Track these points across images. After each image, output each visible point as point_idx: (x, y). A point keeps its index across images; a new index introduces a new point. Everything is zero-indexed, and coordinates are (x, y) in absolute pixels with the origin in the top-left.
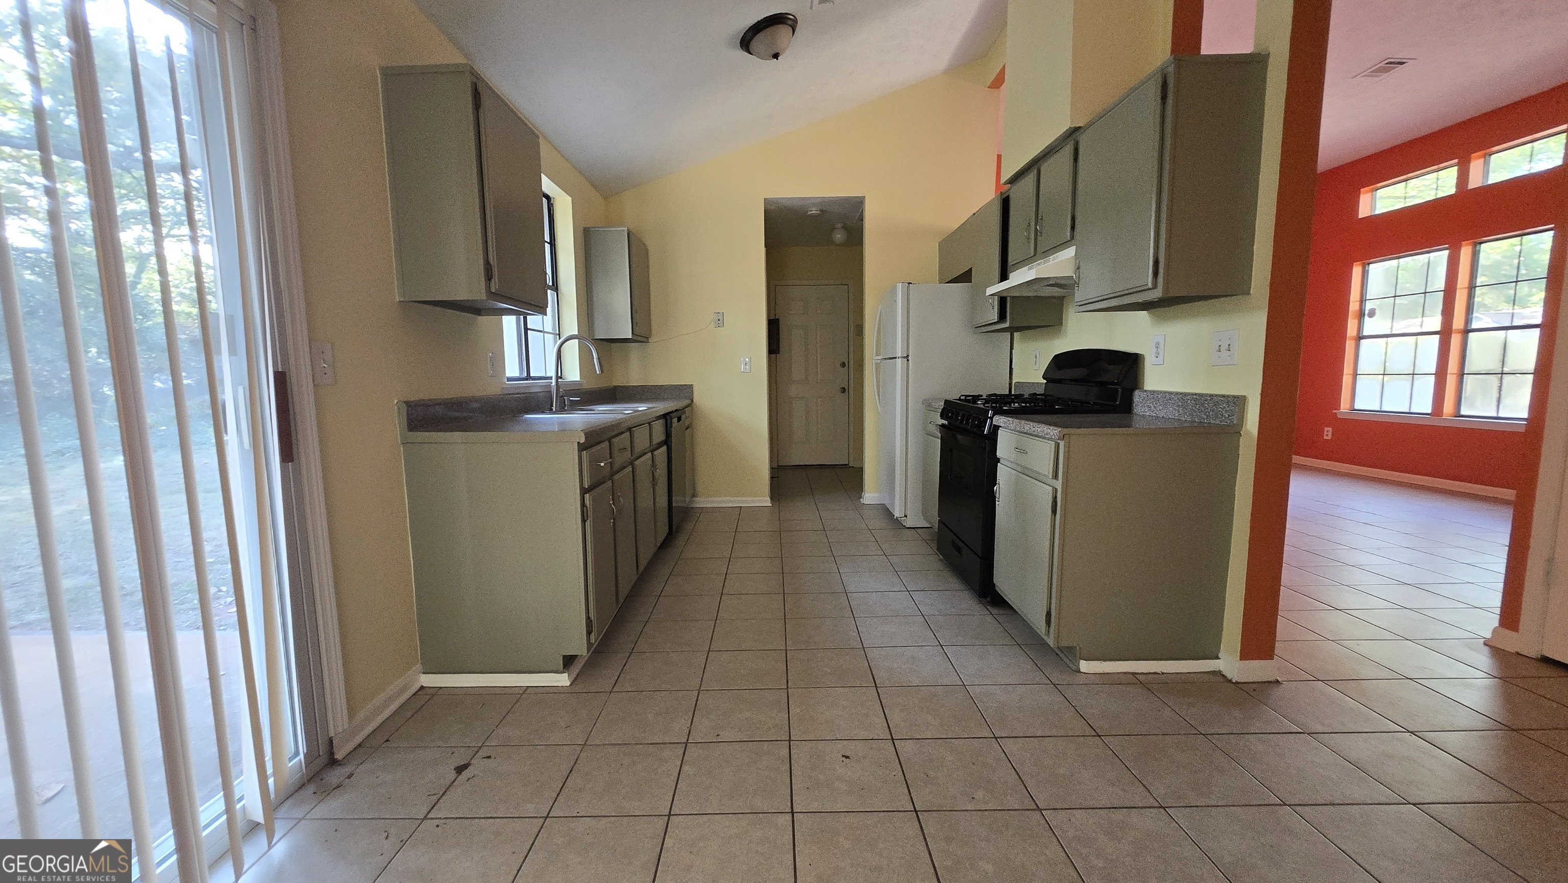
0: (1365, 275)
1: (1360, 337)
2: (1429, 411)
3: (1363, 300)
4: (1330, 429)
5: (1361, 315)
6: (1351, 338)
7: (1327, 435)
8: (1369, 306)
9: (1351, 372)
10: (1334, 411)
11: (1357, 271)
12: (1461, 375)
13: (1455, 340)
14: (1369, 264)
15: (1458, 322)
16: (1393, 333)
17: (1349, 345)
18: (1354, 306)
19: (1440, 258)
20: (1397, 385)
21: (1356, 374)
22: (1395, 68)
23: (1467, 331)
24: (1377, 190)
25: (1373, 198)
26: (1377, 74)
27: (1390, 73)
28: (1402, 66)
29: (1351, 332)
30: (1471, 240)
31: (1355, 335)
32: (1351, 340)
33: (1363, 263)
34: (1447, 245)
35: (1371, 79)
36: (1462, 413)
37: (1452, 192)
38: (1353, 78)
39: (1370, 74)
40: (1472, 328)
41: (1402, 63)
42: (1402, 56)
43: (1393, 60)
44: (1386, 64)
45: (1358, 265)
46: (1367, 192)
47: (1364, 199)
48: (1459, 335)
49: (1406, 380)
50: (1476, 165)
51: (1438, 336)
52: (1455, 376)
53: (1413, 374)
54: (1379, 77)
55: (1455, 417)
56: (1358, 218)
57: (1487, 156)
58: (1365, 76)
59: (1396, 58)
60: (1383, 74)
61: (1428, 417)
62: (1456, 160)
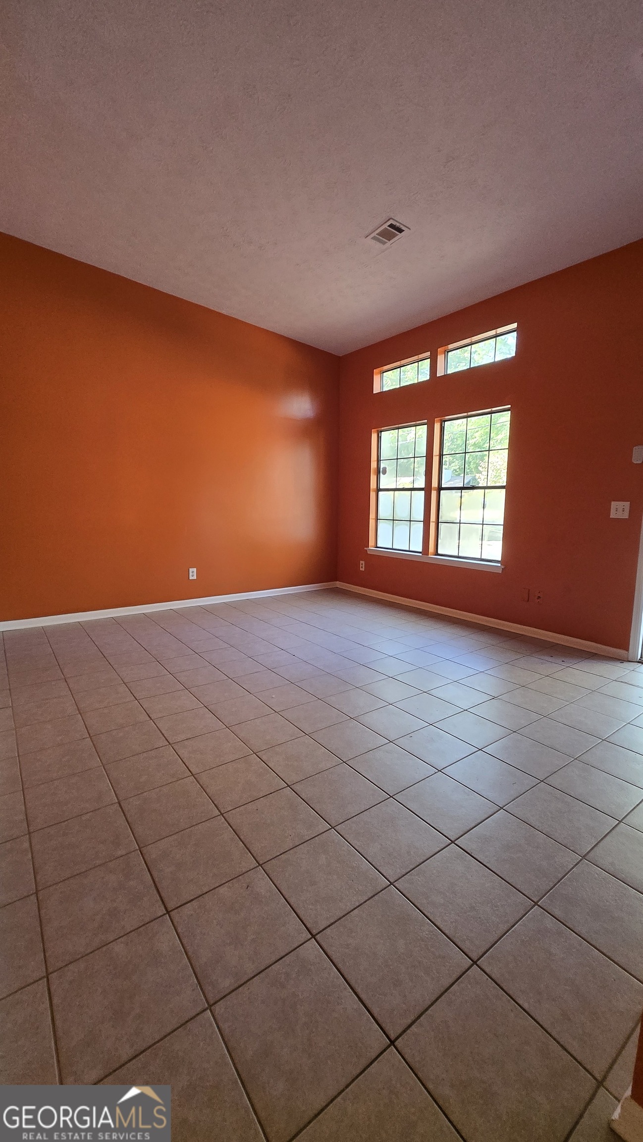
0: (379, 439)
1: (378, 490)
2: (421, 551)
3: (379, 461)
4: (363, 562)
5: (378, 472)
6: (373, 489)
7: (362, 567)
8: (382, 465)
9: (374, 517)
10: (365, 548)
11: (374, 437)
12: (438, 523)
13: (434, 494)
14: (381, 432)
15: (435, 484)
16: (397, 487)
17: (373, 495)
18: (374, 465)
19: (423, 430)
20: (401, 529)
21: (377, 519)
22: (395, 235)
23: (440, 489)
24: (383, 372)
25: (382, 379)
26: (383, 239)
27: (392, 241)
28: (400, 235)
29: (373, 485)
30: (439, 418)
31: (375, 487)
32: (373, 491)
33: (378, 431)
34: (426, 421)
35: (378, 245)
36: (440, 552)
37: (428, 378)
38: (366, 238)
39: (378, 236)
40: (442, 487)
41: (400, 231)
42: (401, 219)
43: (394, 223)
44: (389, 226)
45: (374, 432)
46: (377, 374)
47: (376, 379)
48: (436, 491)
49: (407, 525)
50: (440, 359)
51: (423, 492)
52: (434, 523)
53: (410, 521)
54: (384, 243)
55: (435, 555)
56: (374, 393)
57: (446, 352)
58: (374, 238)
59: (396, 221)
60: (387, 241)
61: (421, 555)
62: (428, 354)
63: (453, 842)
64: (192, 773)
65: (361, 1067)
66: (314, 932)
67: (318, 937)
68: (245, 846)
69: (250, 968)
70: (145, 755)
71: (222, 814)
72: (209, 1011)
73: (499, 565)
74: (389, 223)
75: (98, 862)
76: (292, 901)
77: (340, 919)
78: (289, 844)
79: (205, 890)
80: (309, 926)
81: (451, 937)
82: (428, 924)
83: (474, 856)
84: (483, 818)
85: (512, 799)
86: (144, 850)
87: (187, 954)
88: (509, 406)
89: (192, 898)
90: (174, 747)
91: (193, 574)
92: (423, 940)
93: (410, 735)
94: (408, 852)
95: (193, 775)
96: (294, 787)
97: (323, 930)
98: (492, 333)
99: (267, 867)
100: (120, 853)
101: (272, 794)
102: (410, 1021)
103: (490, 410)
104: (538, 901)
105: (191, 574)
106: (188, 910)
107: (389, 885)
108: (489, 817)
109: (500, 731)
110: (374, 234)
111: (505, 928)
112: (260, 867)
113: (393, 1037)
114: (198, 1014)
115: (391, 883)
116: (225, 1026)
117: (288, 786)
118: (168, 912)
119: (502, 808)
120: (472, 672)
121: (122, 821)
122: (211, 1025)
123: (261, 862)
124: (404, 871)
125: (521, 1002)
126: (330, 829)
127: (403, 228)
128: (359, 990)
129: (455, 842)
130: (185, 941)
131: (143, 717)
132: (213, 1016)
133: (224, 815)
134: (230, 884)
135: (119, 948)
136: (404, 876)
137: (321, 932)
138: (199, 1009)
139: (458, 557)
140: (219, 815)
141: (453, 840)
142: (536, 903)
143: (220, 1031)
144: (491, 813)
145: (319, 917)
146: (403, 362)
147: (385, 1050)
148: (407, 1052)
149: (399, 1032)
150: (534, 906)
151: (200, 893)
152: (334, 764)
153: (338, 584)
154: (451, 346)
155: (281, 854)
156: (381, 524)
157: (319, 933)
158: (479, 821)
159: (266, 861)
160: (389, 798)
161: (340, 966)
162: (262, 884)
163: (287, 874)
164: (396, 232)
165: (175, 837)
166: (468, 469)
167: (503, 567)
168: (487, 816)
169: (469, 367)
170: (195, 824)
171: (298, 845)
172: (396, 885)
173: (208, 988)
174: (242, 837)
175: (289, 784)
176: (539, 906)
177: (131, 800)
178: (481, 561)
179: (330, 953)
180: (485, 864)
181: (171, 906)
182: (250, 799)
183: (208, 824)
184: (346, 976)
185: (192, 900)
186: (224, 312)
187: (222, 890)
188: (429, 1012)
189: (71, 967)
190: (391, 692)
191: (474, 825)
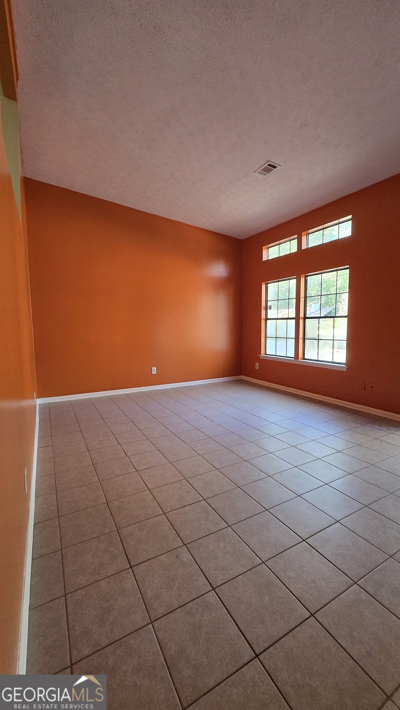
0: (267, 288)
1: (267, 319)
2: (294, 357)
3: (266, 301)
4: (258, 364)
5: (266, 308)
7: (257, 367)
8: (269, 304)
9: (264, 336)
10: (259, 355)
11: (264, 287)
12: (304, 339)
13: (301, 321)
14: (268, 284)
15: (302, 315)
16: (278, 317)
17: (263, 322)
18: (263, 304)
19: (293, 282)
20: (281, 343)
21: (266, 337)
22: (272, 170)
23: (305, 318)
24: (269, 248)
25: (268, 252)
26: (265, 173)
27: (270, 174)
28: (275, 170)
29: (263, 316)
30: (304, 275)
31: (265, 317)
32: (263, 320)
33: (266, 283)
34: (295, 276)
35: (262, 176)
36: (306, 358)
37: (296, 250)
38: (254, 173)
39: (262, 171)
40: (307, 317)
41: (275, 167)
42: (274, 161)
43: (271, 163)
44: (268, 165)
45: (264, 284)
46: (265, 249)
47: (264, 252)
48: (302, 320)
49: (284, 341)
50: (304, 239)
51: (295, 320)
52: (302, 339)
53: (287, 338)
54: (265, 175)
55: (303, 359)
56: (263, 260)
57: (307, 235)
58: (259, 172)
59: (272, 162)
60: (267, 173)
61: (293, 359)
62: (296, 236)
63: (304, 540)
64: (148, 488)
65: (237, 668)
66: (214, 586)
67: (216, 590)
68: (177, 533)
69: (176, 603)
70: (123, 476)
71: (164, 513)
72: (151, 624)
73: (345, 366)
74: (268, 164)
75: (94, 536)
76: (203, 567)
77: (230, 580)
78: (203, 534)
79: (152, 556)
80: (211, 583)
81: (299, 598)
82: (284, 589)
83: (317, 550)
84: (326, 527)
85: (345, 516)
86: (120, 531)
87: (140, 592)
88: (348, 266)
89: (145, 560)
90: (139, 473)
91: (154, 370)
92: (280, 598)
93: (282, 473)
94: (275, 544)
95: (149, 489)
96: (207, 500)
97: (220, 586)
98: (337, 221)
99: (188, 546)
100: (107, 531)
101: (194, 504)
102: (268, 645)
103: (336, 269)
104: (358, 581)
105: (153, 371)
106: (142, 566)
107: (262, 563)
108: (329, 527)
109: (340, 473)
110: (258, 171)
111: (334, 596)
112: (185, 546)
113: (257, 652)
114: (145, 626)
115: (263, 562)
116: (159, 635)
117: (204, 499)
118: (131, 567)
119: (338, 522)
120: (325, 434)
121: (108, 513)
122: (152, 633)
123: (186, 543)
124: (271, 556)
125: (339, 641)
126: (228, 527)
127: (277, 166)
128: (238, 623)
129: (306, 541)
130: (140, 584)
131: (123, 454)
132: (153, 628)
133: (166, 514)
134: (167, 554)
135: (103, 584)
136: (271, 558)
137: (218, 587)
138: (146, 623)
139: (318, 361)
140: (163, 514)
141: (304, 539)
142: (356, 583)
143: (156, 636)
144: (330, 525)
145: (218, 578)
146: (281, 241)
147: (252, 660)
148: (266, 663)
149: (262, 650)
150: (354, 584)
151: (149, 558)
152: (233, 488)
153: (243, 377)
154: (310, 231)
155: (197, 539)
156: (268, 340)
157: (217, 587)
158: (322, 529)
159: (188, 543)
160: (265, 511)
161: (228, 608)
162: (185, 556)
163: (200, 551)
164: (272, 168)
165: (138, 524)
166: (331, 303)
167: (347, 367)
168: (328, 526)
169: (322, 243)
170: (149, 518)
171: (208, 535)
172: (266, 564)
173: (151, 612)
174: (175, 528)
175: (205, 498)
176: (357, 584)
177: (114, 502)
178: (332, 363)
179: (223, 600)
180: (324, 555)
181: (133, 563)
182: (181, 505)
183: (156, 519)
184: (232, 615)
185: (145, 561)
186: (173, 219)
187: (162, 557)
188: (281, 641)
189: (78, 592)
190: (272, 445)
191: (318, 531)
